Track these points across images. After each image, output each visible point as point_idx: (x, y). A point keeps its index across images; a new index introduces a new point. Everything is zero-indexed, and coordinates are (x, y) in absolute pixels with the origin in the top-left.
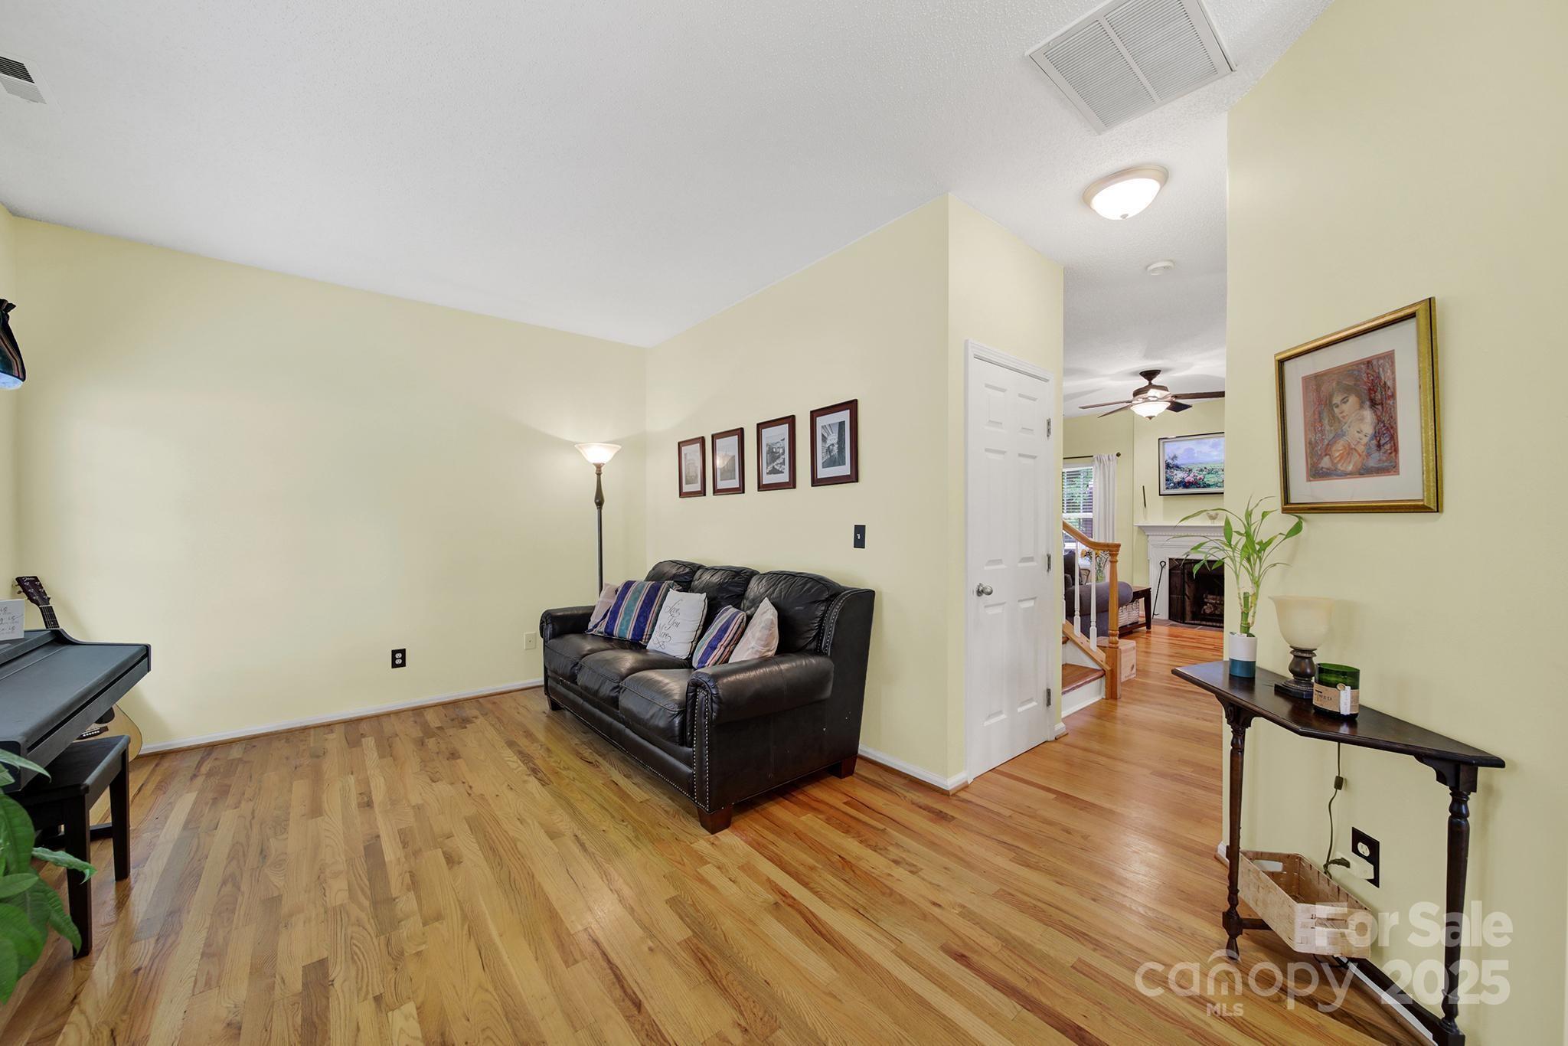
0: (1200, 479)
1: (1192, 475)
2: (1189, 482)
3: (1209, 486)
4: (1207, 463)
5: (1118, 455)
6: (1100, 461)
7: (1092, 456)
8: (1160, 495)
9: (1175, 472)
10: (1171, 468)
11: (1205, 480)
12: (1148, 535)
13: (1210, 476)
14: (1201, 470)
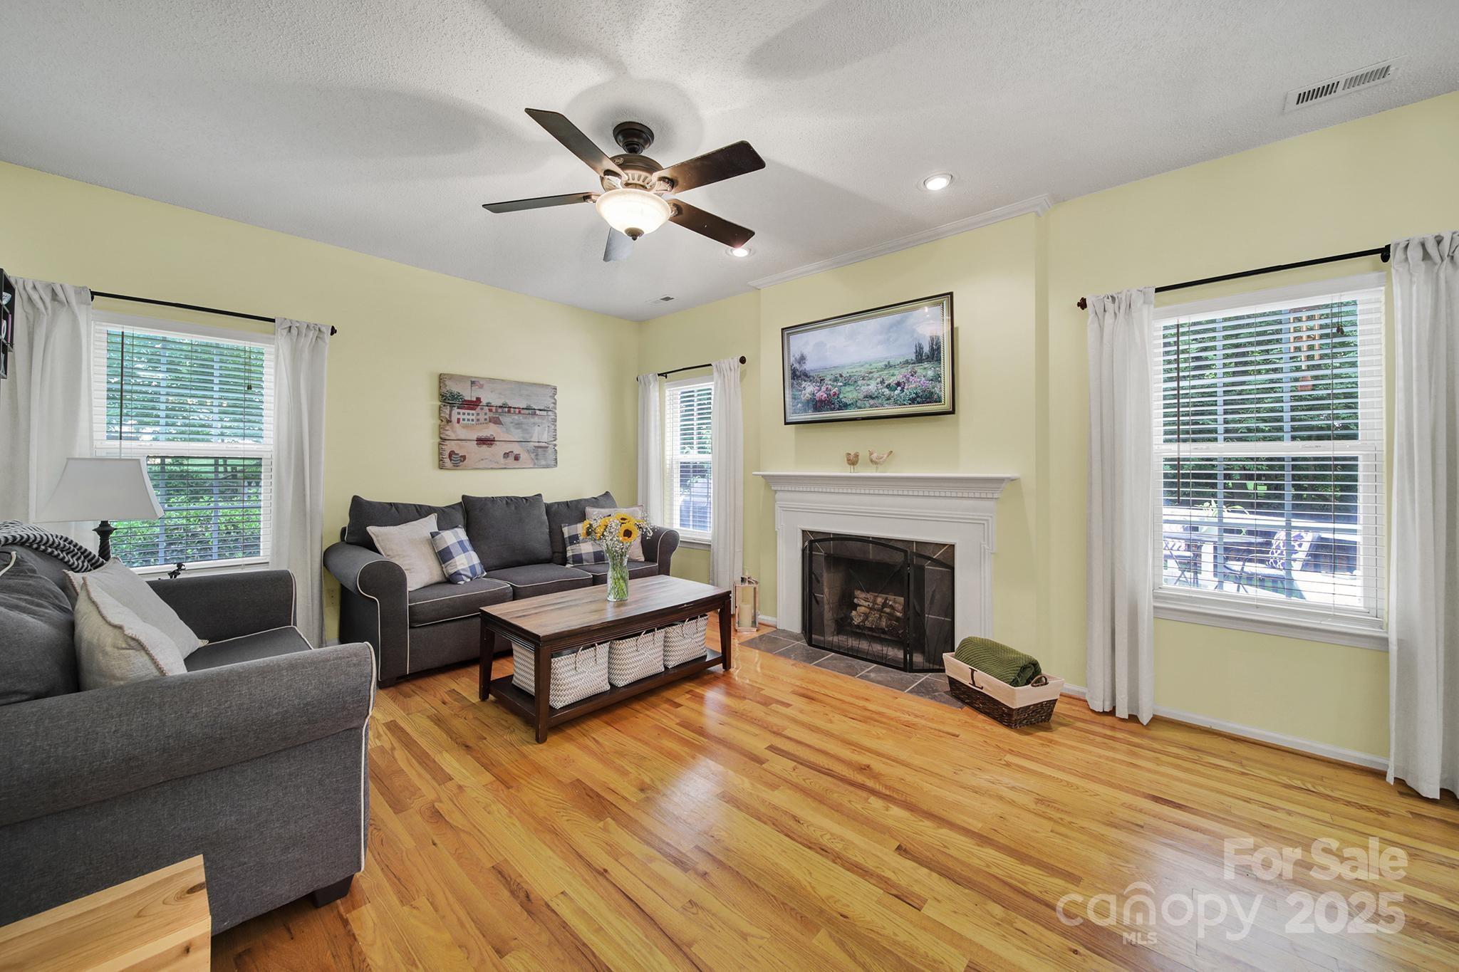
0: (835, 394)
1: (824, 388)
2: (821, 401)
3: (845, 406)
4: (843, 367)
5: (743, 360)
6: (720, 371)
7: (710, 365)
8: (786, 423)
9: (804, 384)
10: (799, 377)
11: (841, 396)
12: (776, 491)
13: (848, 388)
14: (836, 380)
